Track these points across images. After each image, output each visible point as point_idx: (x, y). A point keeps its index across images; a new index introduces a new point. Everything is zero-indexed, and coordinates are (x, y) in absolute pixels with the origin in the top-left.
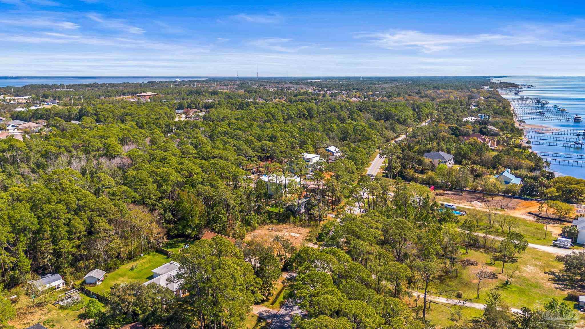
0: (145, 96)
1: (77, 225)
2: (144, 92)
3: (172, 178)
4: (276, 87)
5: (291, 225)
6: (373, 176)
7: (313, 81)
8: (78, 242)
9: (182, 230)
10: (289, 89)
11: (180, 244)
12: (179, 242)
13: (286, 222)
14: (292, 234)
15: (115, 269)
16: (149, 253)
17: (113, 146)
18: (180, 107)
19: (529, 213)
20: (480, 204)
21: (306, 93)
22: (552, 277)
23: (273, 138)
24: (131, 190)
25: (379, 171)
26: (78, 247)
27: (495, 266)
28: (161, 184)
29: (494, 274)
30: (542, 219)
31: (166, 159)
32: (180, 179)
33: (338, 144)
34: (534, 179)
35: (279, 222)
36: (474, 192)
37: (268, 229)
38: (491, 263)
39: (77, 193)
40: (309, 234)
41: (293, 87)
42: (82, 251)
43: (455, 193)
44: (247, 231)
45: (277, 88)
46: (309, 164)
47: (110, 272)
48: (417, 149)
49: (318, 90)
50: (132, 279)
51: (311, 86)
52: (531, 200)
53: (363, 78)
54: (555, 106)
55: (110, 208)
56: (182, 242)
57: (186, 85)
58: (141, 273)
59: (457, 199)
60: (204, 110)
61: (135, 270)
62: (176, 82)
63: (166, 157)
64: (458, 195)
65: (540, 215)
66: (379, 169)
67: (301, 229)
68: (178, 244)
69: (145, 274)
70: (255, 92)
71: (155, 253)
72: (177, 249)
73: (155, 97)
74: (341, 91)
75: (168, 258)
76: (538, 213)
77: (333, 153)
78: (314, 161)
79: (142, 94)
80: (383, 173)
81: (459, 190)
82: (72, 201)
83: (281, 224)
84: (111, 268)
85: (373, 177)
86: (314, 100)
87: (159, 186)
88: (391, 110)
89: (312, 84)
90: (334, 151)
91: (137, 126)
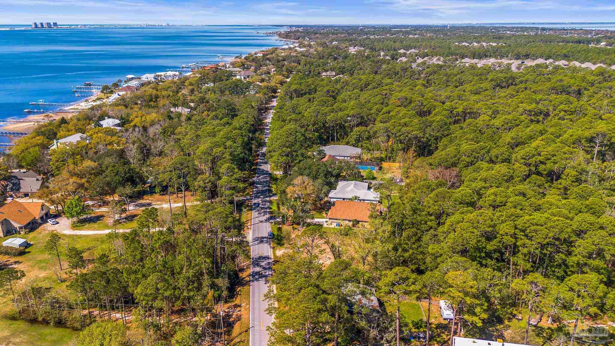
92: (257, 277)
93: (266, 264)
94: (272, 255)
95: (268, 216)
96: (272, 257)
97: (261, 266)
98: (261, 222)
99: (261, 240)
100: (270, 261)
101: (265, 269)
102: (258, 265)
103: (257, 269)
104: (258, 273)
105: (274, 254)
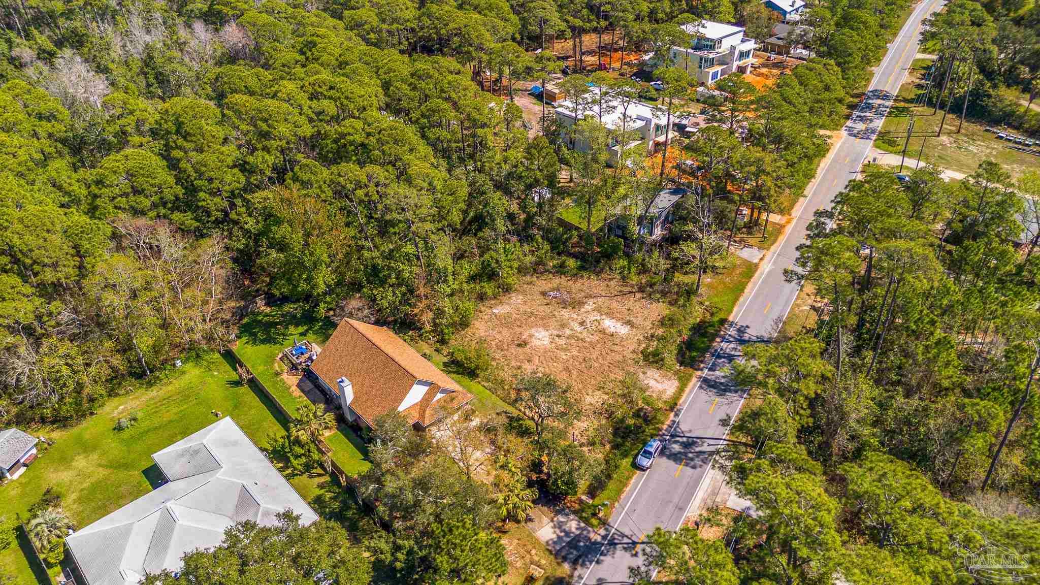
6: (886, 97)
13: (601, 271)
14: (607, 323)
16: (198, 356)
25: (906, 78)
35: (582, 268)
37: (545, 294)
40: (660, 332)
44: (481, 297)
46: (711, 56)
48: (1030, 11)
63: (315, 38)
66: (906, 73)
67: (638, 304)
71: (217, 355)
75: (240, 383)
77: (785, 13)
78: (726, 45)
80: (919, 86)
85: (887, 103)
90: (789, 9)
93: (721, 369)
94: (688, 389)
95: (587, 575)
96: (693, 381)
97: (735, 368)
98: (631, 546)
99: (686, 451)
100: (705, 373)
101: (730, 359)
105: (683, 387)
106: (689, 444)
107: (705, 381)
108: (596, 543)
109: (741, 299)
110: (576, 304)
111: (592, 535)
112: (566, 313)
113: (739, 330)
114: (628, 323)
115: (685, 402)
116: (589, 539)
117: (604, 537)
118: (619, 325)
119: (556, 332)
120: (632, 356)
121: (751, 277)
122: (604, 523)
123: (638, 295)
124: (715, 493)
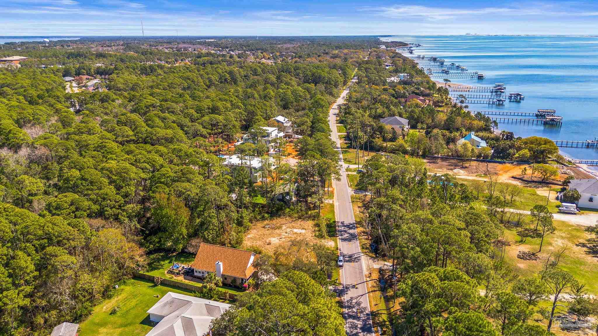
0: (12, 61)
1: (23, 264)
2: (9, 56)
3: (133, 175)
4: (170, 48)
5: (287, 218)
7: (207, 40)
8: (28, 289)
9: (158, 242)
10: (185, 49)
11: (162, 263)
12: (159, 260)
14: (295, 230)
15: (86, 315)
16: (124, 282)
17: (15, 132)
18: (66, 73)
19: (513, 177)
20: (462, 172)
21: (208, 54)
22: (585, 249)
23: (214, 110)
24: (83, 198)
25: (340, 141)
26: (30, 295)
27: (527, 244)
28: (120, 186)
29: (533, 254)
30: (528, 183)
31: (105, 147)
32: (143, 175)
33: (284, 113)
34: (495, 140)
36: (446, 158)
37: (264, 227)
38: (522, 241)
39: (8, 213)
40: (316, 229)
41: (190, 47)
42: (38, 301)
43: (430, 161)
45: (172, 48)
46: (269, 139)
47: (81, 321)
49: (219, 50)
50: (119, 327)
51: (209, 45)
52: (505, 163)
53: (260, 37)
54: (452, 64)
55: (68, 231)
56: (164, 259)
57: (58, 47)
58: (130, 317)
59: (437, 168)
60: (98, 76)
61: (118, 314)
62: (45, 42)
64: (434, 163)
65: (524, 179)
67: (302, 223)
68: (158, 262)
69: (136, 316)
70: (151, 54)
71: (132, 280)
72: (161, 270)
73: (26, 63)
74: (245, 51)
75: (156, 285)
76: (522, 177)
79: (8, 59)
80: (346, 143)
81: (431, 157)
82: (5, 227)
83: (275, 218)
84: (81, 316)
86: (225, 62)
87: (118, 188)
88: (320, 73)
89: (209, 44)
90: (284, 122)
91: (26, 101)
92: (351, 226)
93: (344, 235)
94: (338, 243)
95: (346, 298)
96: (338, 240)
97: (349, 233)
98: (354, 287)
99: (351, 259)
100: (340, 237)
101: (345, 231)
102: (351, 234)
103: (351, 231)
104: (350, 228)
105: (336, 243)
106: (350, 257)
107: (342, 239)
108: (342, 290)
109: (335, 214)
110: (280, 228)
111: (339, 288)
112: (277, 231)
113: (342, 223)
114: (303, 229)
115: (340, 245)
116: (339, 289)
117: (343, 287)
118: (300, 230)
119: (279, 238)
120: (312, 238)
121: (334, 207)
122: (340, 284)
123: (300, 220)
124: (368, 266)
